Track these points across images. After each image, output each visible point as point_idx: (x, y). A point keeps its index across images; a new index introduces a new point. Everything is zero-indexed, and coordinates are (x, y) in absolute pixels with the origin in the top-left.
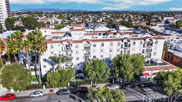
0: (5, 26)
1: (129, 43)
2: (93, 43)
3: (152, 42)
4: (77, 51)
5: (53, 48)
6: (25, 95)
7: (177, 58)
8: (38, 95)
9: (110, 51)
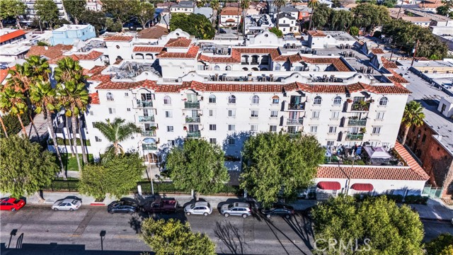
0: (64, 11)
1: (303, 100)
2: (207, 95)
3: (369, 99)
4: (167, 112)
5: (112, 99)
6: (45, 202)
7: (438, 149)
8: (66, 207)
9: (252, 115)
